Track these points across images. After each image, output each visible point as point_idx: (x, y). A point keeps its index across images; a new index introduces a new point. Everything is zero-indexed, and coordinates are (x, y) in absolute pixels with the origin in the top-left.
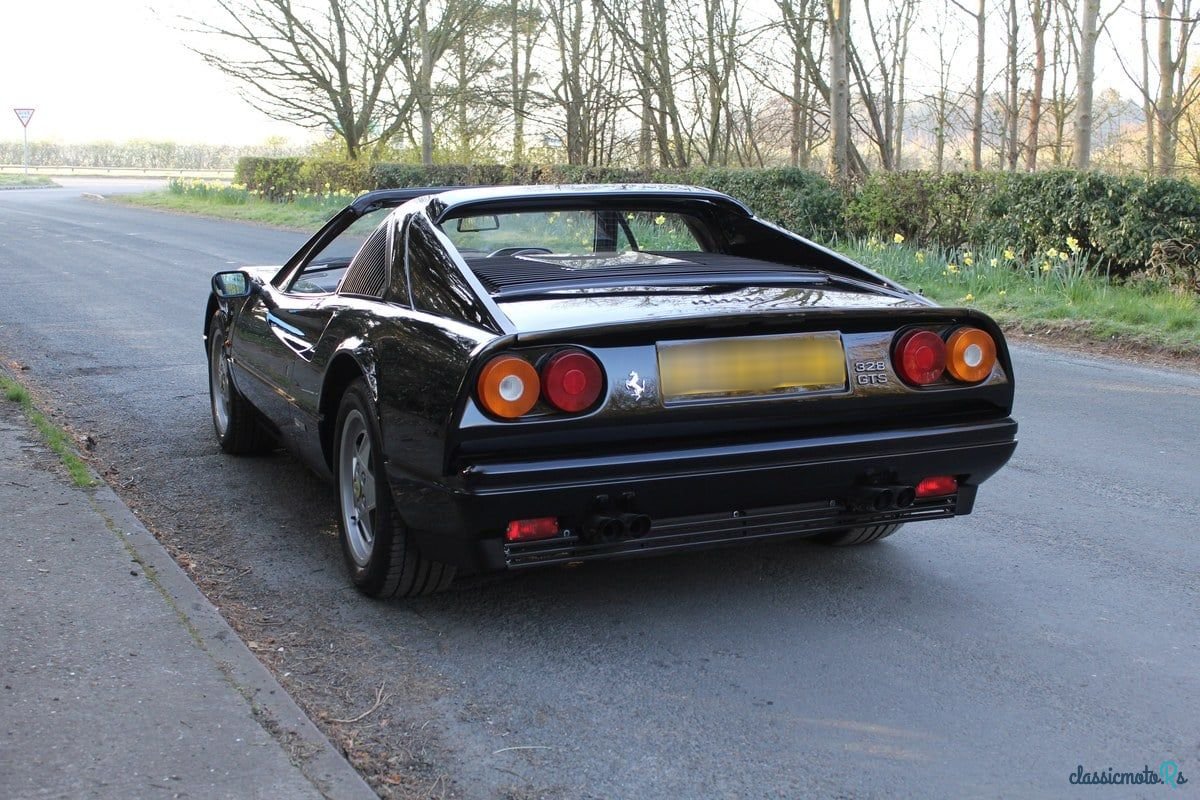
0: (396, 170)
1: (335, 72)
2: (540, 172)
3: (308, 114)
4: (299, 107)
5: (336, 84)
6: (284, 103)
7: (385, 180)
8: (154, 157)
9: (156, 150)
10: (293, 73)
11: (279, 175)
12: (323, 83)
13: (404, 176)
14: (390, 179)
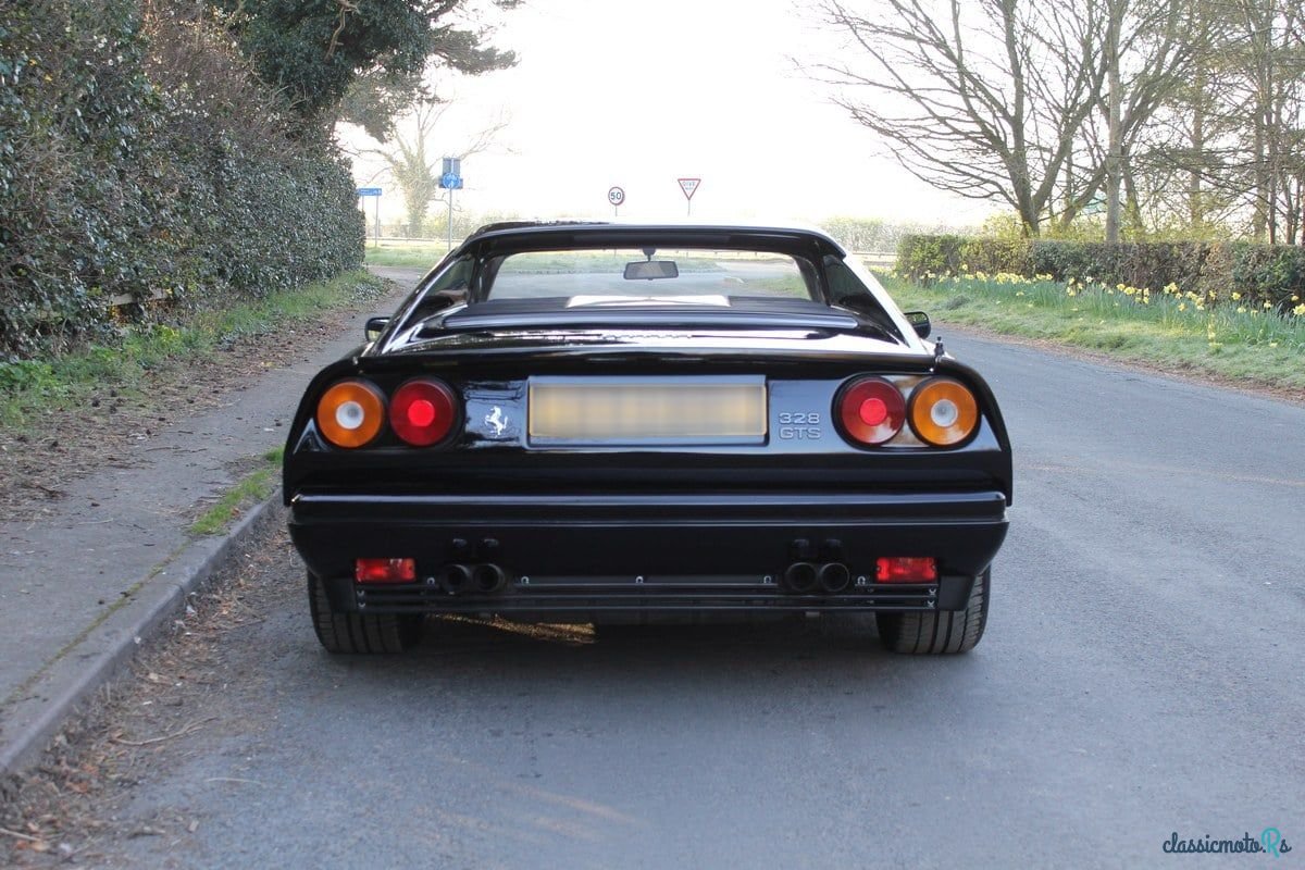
0: (1054, 250)
1: (1008, 128)
2: (1208, 252)
3: (973, 181)
4: (965, 174)
5: (1011, 143)
6: (947, 169)
7: (1042, 261)
8: (857, 239)
9: (860, 230)
10: (956, 132)
11: (934, 257)
12: (997, 144)
13: (1062, 257)
14: (1046, 259)
